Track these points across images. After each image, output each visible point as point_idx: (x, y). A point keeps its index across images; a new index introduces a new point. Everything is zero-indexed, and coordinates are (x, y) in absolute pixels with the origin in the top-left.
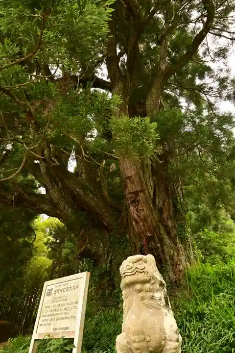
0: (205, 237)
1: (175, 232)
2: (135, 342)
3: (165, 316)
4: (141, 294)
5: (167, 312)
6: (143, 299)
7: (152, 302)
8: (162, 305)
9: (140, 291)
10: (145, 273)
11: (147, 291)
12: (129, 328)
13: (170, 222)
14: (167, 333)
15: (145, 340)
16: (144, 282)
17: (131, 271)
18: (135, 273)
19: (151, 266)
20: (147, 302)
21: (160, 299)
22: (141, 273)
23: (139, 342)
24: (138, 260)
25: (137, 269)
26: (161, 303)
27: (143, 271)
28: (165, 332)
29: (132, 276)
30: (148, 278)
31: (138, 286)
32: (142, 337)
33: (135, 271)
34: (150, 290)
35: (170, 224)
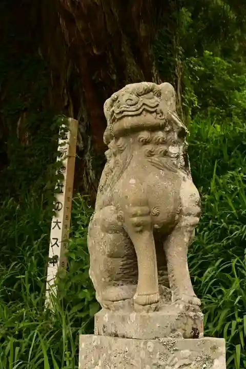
0: (202, 69)
1: (151, 52)
2: (135, 215)
3: (183, 182)
4: (149, 147)
5: (186, 176)
6: (150, 154)
7: (164, 159)
8: (179, 165)
9: (146, 142)
10: (157, 114)
11: (158, 143)
12: (127, 197)
13: (142, 26)
14: (184, 205)
15: (150, 212)
16: (153, 129)
17: (134, 109)
18: (141, 113)
19: (169, 103)
20: (157, 159)
21: (178, 157)
22: (151, 112)
23: (141, 215)
24: (147, 91)
25: (144, 107)
26: (178, 163)
27: (154, 110)
28: (181, 203)
29: (135, 117)
30: (162, 122)
31: (144, 135)
32: (146, 209)
33: (141, 110)
34: (164, 142)
35: (143, 31)
